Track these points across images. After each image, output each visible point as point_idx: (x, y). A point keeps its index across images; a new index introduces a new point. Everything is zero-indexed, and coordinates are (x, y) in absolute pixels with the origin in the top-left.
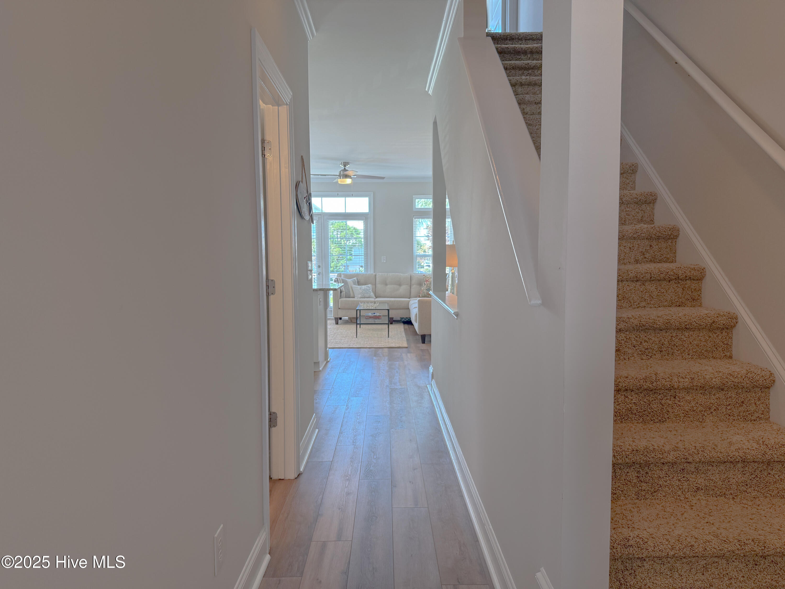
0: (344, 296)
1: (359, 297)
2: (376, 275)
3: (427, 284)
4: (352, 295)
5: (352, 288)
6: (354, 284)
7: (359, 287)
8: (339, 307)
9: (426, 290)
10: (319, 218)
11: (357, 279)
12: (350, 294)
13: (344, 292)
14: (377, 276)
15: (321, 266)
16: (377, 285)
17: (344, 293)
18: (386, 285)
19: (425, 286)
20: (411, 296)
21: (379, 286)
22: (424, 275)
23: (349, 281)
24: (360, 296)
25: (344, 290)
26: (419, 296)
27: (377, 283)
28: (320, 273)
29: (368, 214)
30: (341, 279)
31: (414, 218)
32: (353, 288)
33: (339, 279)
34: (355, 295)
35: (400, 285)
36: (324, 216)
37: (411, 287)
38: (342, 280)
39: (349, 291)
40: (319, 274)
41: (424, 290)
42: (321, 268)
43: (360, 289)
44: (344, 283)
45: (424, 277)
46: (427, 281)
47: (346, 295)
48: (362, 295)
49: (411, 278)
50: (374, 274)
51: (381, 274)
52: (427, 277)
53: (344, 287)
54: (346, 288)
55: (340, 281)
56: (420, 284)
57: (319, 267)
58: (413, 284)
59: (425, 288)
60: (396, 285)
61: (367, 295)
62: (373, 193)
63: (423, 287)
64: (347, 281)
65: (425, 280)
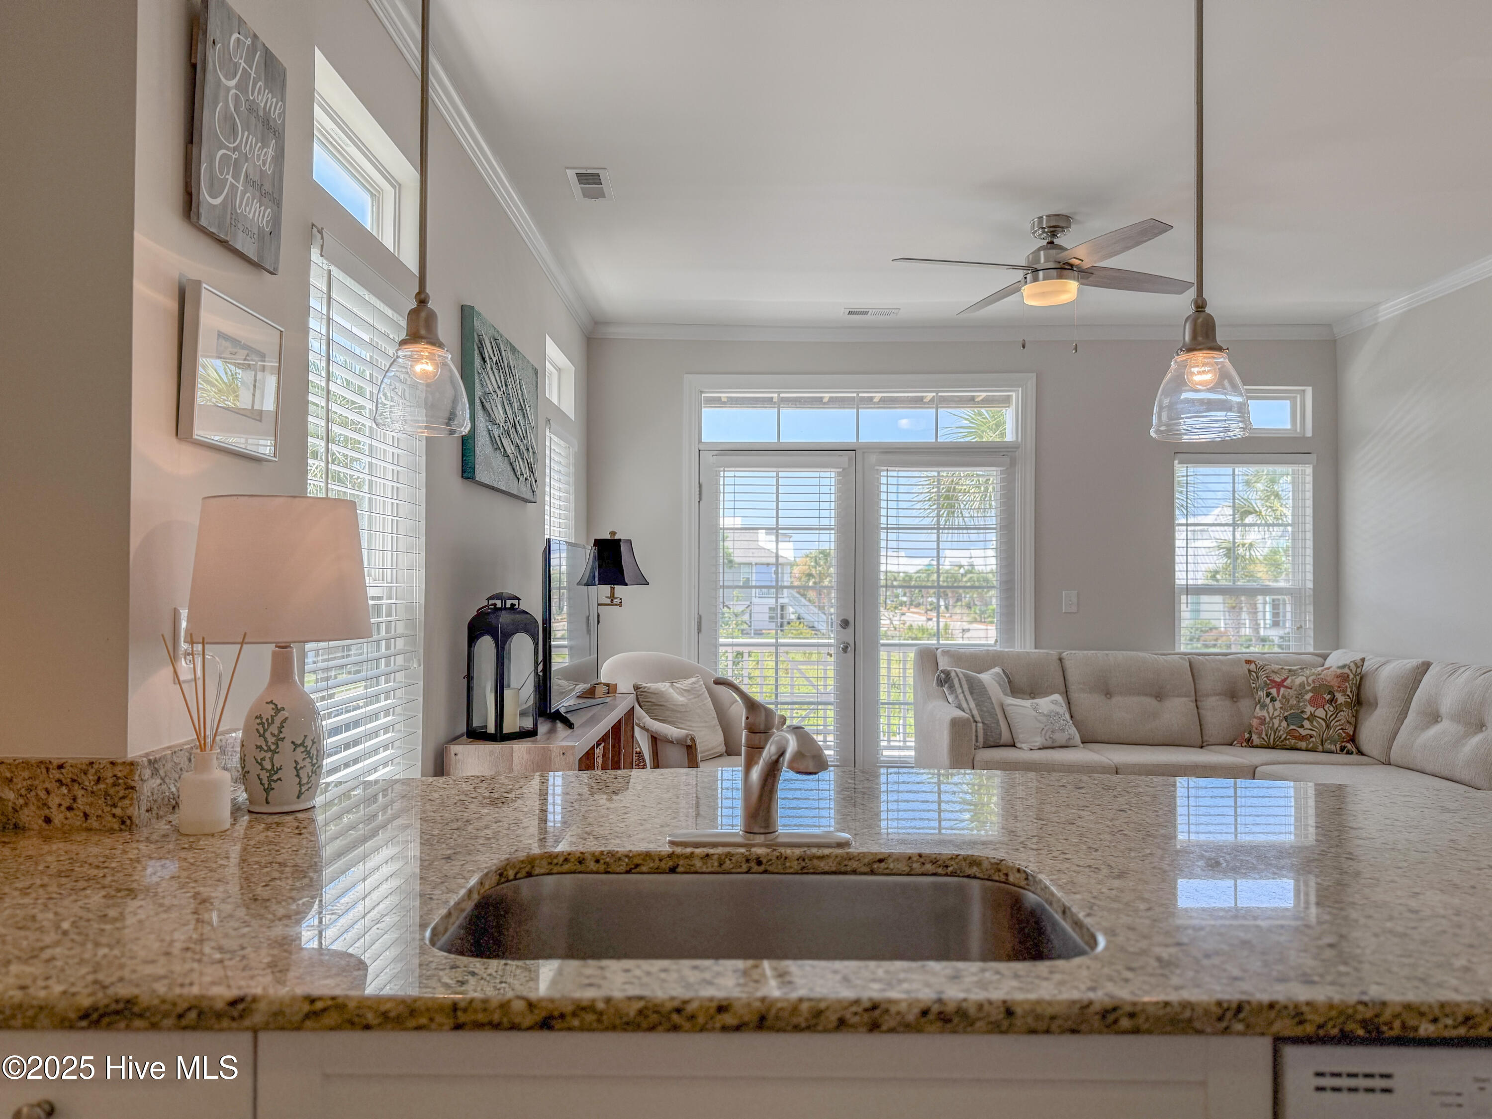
0: (981, 739)
1: (1038, 744)
2: (1061, 660)
3: (1284, 697)
4: (1005, 737)
5: (1002, 706)
6: (1006, 694)
7: (1025, 702)
9: (1286, 718)
11: (1003, 670)
12: (1000, 734)
13: (980, 725)
14: (1068, 664)
15: (852, 621)
16: (1074, 696)
18: (1108, 694)
19: (1278, 704)
20: (1205, 738)
21: (1082, 699)
22: (1248, 662)
23: (986, 678)
24: (1039, 741)
26: (1249, 740)
27: (1072, 685)
28: (849, 645)
29: (1017, 448)
30: (961, 675)
31: (1176, 462)
32: (1007, 709)
33: (953, 674)
34: (1020, 736)
35: (1160, 696)
36: (864, 453)
37: (1199, 703)
38: (966, 676)
39: (998, 723)
40: (845, 650)
41: (1276, 722)
42: (850, 630)
43: (1034, 713)
44: (966, 687)
45: (1253, 667)
46: (1279, 685)
47: (985, 734)
48: (1047, 737)
49: (1195, 671)
50: (1054, 653)
51: (1080, 654)
52: (1273, 672)
53: (977, 705)
54: (985, 709)
55: (959, 680)
56: (1232, 694)
57: (845, 624)
58: (1208, 696)
59: (1276, 713)
60: (1146, 695)
61: (1061, 738)
62: (1035, 374)
63: (1264, 706)
64: (980, 681)
65: (1265, 682)
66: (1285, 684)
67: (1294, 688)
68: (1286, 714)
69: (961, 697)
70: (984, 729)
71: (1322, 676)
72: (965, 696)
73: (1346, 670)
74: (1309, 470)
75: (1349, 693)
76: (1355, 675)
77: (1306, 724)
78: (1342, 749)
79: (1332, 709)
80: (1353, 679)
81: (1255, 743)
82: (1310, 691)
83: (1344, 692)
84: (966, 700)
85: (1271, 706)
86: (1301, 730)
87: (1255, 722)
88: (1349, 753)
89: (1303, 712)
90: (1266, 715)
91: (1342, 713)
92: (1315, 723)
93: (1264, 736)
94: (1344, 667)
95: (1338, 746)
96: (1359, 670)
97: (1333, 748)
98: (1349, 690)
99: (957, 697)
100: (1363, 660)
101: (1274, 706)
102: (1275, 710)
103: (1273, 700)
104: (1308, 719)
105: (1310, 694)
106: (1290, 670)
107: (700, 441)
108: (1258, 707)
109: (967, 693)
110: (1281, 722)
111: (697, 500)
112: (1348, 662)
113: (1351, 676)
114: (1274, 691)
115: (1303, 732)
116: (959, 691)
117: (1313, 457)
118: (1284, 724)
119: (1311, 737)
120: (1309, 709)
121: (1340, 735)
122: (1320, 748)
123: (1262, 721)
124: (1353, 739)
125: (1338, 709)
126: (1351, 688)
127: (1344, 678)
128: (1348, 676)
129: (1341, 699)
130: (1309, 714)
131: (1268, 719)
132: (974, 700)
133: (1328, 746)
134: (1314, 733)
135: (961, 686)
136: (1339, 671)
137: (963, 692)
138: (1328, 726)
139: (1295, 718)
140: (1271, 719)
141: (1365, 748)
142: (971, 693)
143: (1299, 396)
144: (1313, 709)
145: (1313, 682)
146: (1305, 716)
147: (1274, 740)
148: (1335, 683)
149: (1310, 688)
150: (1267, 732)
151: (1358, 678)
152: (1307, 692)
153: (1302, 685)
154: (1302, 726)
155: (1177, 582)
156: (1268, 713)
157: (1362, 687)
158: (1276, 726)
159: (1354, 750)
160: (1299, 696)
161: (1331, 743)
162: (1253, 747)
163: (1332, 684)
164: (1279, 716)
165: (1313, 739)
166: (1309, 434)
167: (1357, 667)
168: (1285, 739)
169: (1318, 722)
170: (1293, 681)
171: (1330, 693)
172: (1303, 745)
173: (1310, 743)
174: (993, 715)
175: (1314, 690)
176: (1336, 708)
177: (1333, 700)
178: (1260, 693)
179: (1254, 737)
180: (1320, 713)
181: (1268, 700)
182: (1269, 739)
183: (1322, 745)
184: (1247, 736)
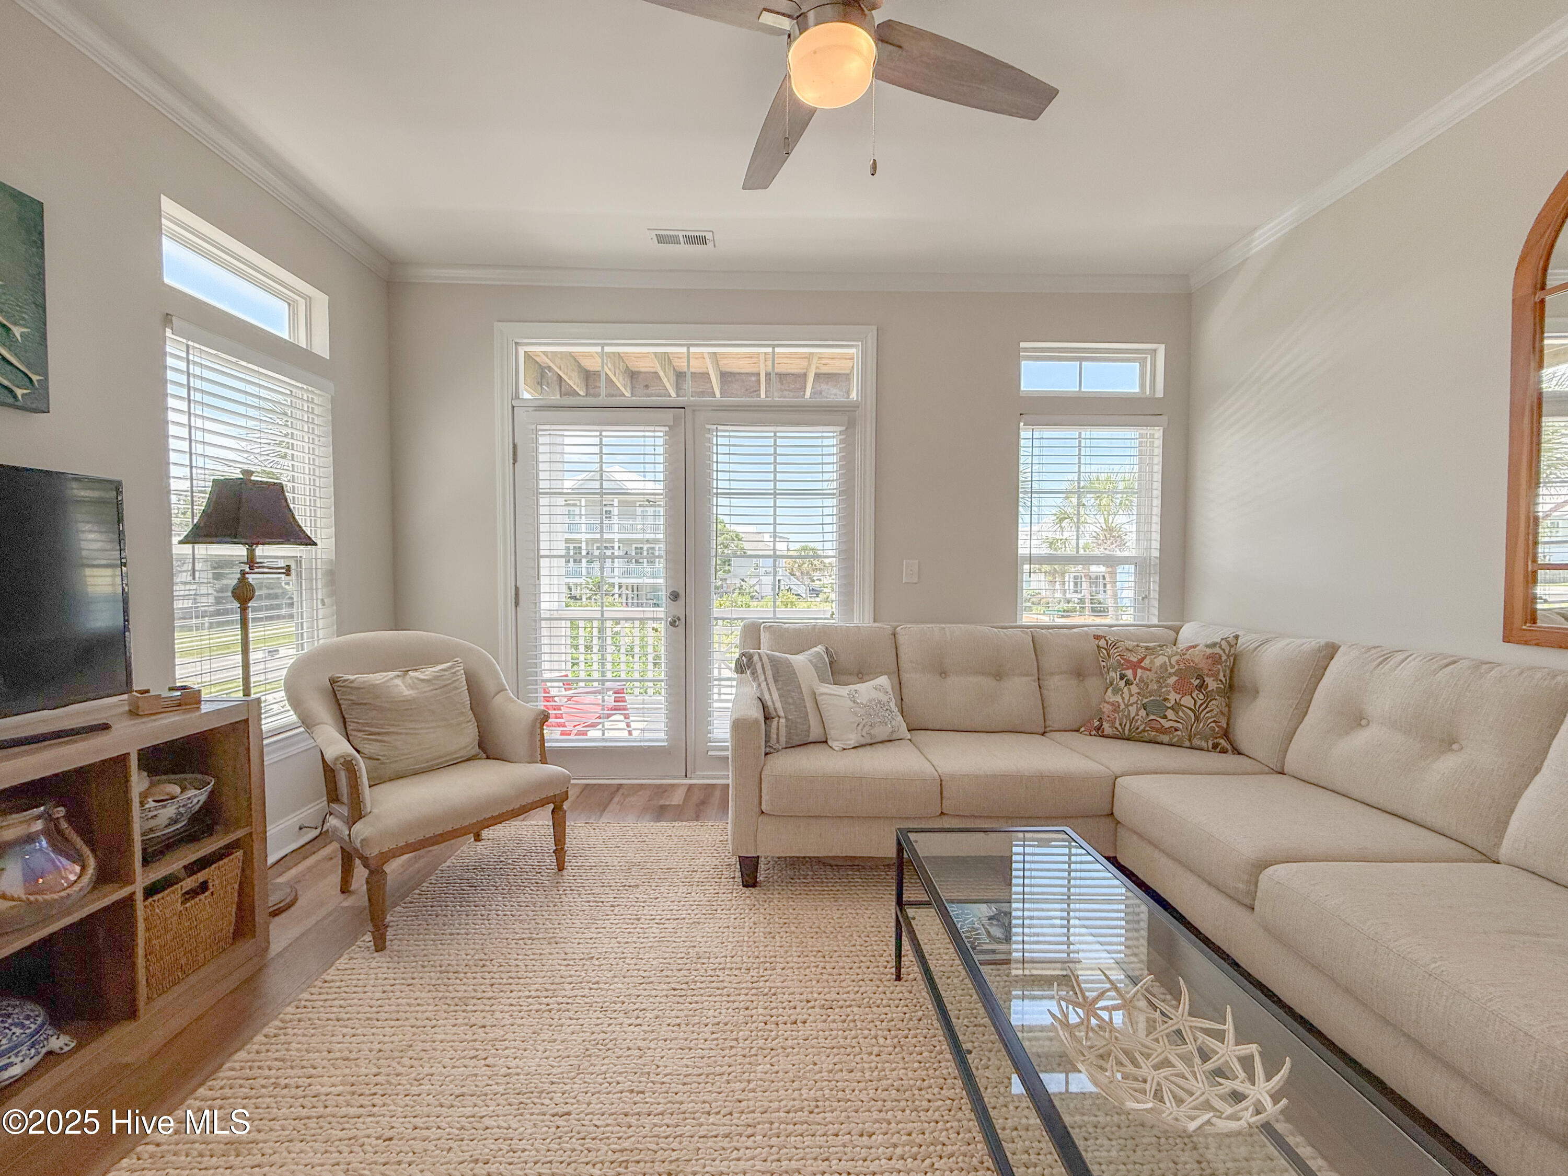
0: (783, 739)
1: (852, 743)
2: (894, 634)
3: (1141, 680)
4: (816, 734)
5: (814, 695)
6: (823, 680)
7: (844, 691)
8: (764, 808)
9: (1144, 706)
10: (676, 418)
11: (827, 649)
12: (808, 731)
13: (783, 721)
14: (901, 639)
15: (682, 593)
16: (905, 677)
17: (780, 725)
18: (943, 674)
19: (1134, 689)
20: (1048, 723)
21: (915, 680)
22: (1097, 637)
23: (800, 661)
24: (853, 738)
25: (782, 714)
26: (1099, 728)
27: (904, 665)
28: (679, 619)
29: (860, 408)
30: (765, 659)
31: (1022, 424)
32: (819, 698)
33: (756, 658)
34: (832, 733)
35: (998, 676)
36: (694, 411)
37: (1043, 683)
38: (772, 659)
39: (807, 718)
40: (673, 624)
41: (1133, 709)
42: (681, 601)
43: (852, 704)
44: (769, 674)
45: (1102, 643)
46: (1135, 666)
47: (789, 733)
48: (864, 733)
49: (1037, 646)
50: (888, 628)
51: (915, 628)
52: (1127, 649)
53: (780, 697)
54: (790, 700)
55: (763, 665)
56: (1079, 674)
57: (675, 596)
58: (1052, 674)
59: (1133, 700)
60: (983, 674)
61: (881, 732)
62: (875, 328)
63: (1117, 691)
64: (789, 665)
65: (1119, 662)
66: (1142, 664)
67: (1154, 670)
68: (1145, 701)
69: (764, 685)
70: (787, 726)
71: (1187, 656)
72: (767, 684)
73: (1217, 650)
74: (1158, 433)
75: (1221, 677)
76: (1228, 656)
77: (1170, 714)
78: (1215, 746)
79: (1201, 696)
80: (1226, 661)
81: (1105, 733)
82: (1174, 674)
83: (1215, 677)
84: (769, 689)
85: (1126, 690)
86: (1163, 721)
87: (1107, 708)
88: (1224, 751)
89: (1165, 699)
90: (1120, 701)
91: (1214, 702)
92: (1181, 714)
93: (1117, 725)
94: (1214, 645)
95: (1210, 743)
96: (1232, 652)
97: (1204, 744)
98: (1221, 674)
99: (759, 685)
100: (1237, 637)
101: (1130, 690)
102: (1131, 695)
103: (1128, 683)
104: (1172, 708)
105: (1174, 679)
106: (1147, 648)
107: (517, 396)
108: (1110, 690)
109: (771, 681)
110: (1138, 710)
111: (511, 461)
112: (1218, 640)
113: (1224, 658)
114: (1129, 673)
115: (1167, 724)
116: (762, 678)
117: (1164, 419)
118: (1143, 713)
119: (1176, 730)
120: (1173, 697)
121: (1213, 729)
122: (1187, 744)
123: (1116, 707)
124: (1226, 734)
125: (1209, 697)
126: (1224, 671)
127: (1215, 659)
128: (1220, 657)
129: (1212, 684)
130: (1173, 702)
131: (1122, 706)
132: (778, 689)
133: (1196, 742)
134: (1180, 726)
135: (764, 673)
136: (1209, 651)
137: (766, 680)
138: (1197, 718)
139: (1157, 706)
140: (1127, 706)
141: (1243, 746)
142: (776, 681)
143: (1149, 356)
144: (1178, 697)
145: (1177, 662)
146: (1169, 705)
147: (1130, 730)
148: (1203, 665)
149: (1173, 671)
150: (1121, 720)
151: (1232, 659)
152: (1171, 675)
153: (1163, 666)
154: (1165, 717)
155: (1020, 551)
156: (1123, 699)
157: (1236, 670)
158: (1132, 716)
159: (1229, 747)
160: (1161, 681)
161: (1200, 739)
162: (1103, 736)
163: (1200, 666)
164: (1136, 703)
165: (1179, 733)
166: (1160, 394)
167: (1231, 646)
168: (1144, 731)
169: (1183, 712)
170: (1152, 662)
171: (1199, 677)
172: (1165, 738)
173: (1174, 737)
174: (801, 708)
175: (1179, 673)
176: (1207, 695)
177: (1202, 686)
178: (1112, 674)
179: (1106, 725)
180: (1187, 701)
181: (1122, 683)
182: (1124, 730)
183: (1190, 740)
184: (1097, 723)
